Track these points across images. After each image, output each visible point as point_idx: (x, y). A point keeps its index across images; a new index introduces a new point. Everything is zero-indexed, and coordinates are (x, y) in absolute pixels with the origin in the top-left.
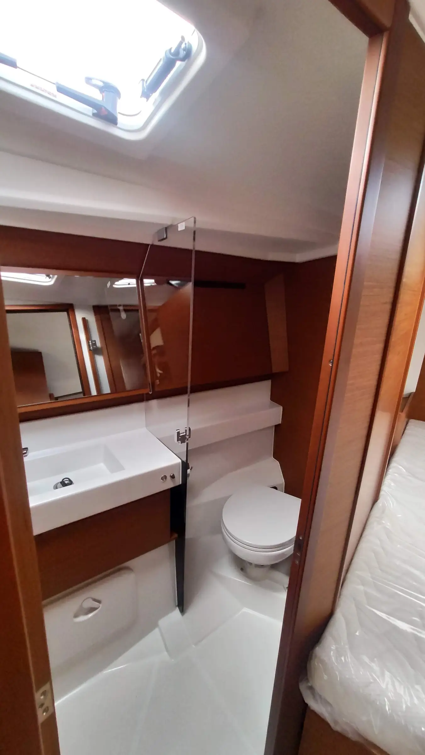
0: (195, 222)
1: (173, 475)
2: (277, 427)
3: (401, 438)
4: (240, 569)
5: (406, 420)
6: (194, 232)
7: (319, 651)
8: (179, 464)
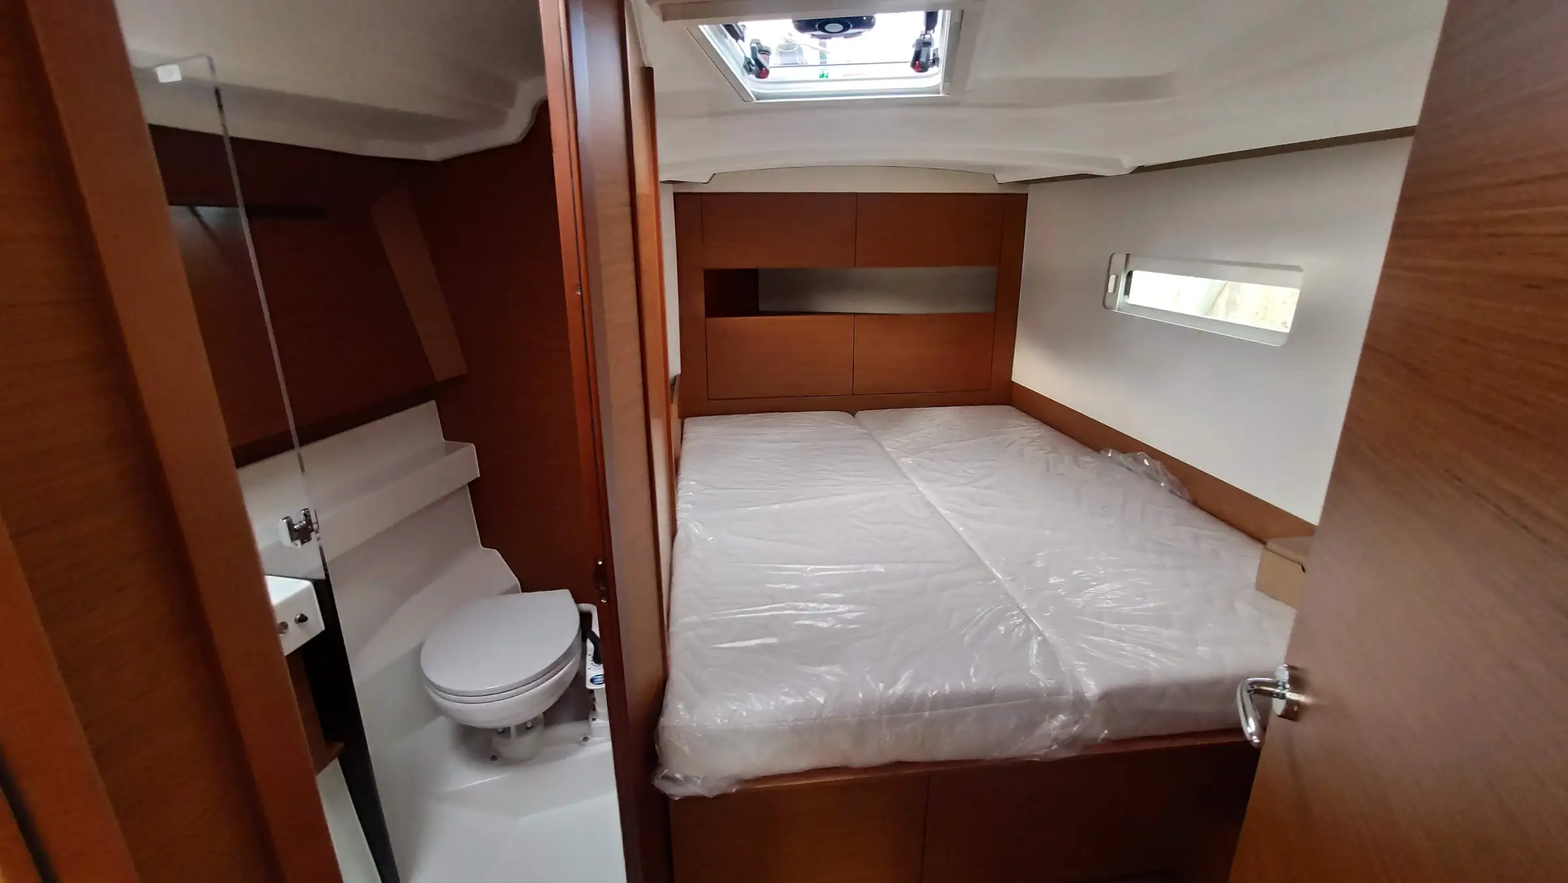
0: (212, 67)
1: (302, 615)
2: (472, 485)
3: (681, 447)
4: (490, 760)
5: (679, 421)
6: (217, 92)
7: (663, 721)
8: (307, 589)
